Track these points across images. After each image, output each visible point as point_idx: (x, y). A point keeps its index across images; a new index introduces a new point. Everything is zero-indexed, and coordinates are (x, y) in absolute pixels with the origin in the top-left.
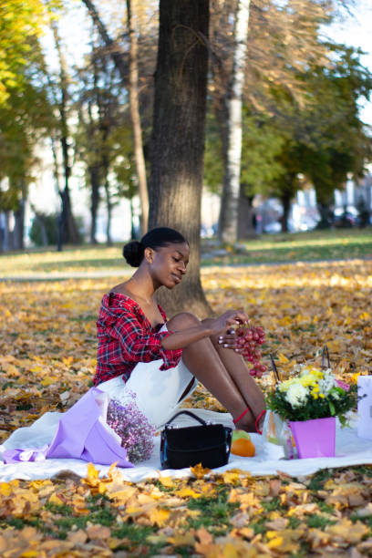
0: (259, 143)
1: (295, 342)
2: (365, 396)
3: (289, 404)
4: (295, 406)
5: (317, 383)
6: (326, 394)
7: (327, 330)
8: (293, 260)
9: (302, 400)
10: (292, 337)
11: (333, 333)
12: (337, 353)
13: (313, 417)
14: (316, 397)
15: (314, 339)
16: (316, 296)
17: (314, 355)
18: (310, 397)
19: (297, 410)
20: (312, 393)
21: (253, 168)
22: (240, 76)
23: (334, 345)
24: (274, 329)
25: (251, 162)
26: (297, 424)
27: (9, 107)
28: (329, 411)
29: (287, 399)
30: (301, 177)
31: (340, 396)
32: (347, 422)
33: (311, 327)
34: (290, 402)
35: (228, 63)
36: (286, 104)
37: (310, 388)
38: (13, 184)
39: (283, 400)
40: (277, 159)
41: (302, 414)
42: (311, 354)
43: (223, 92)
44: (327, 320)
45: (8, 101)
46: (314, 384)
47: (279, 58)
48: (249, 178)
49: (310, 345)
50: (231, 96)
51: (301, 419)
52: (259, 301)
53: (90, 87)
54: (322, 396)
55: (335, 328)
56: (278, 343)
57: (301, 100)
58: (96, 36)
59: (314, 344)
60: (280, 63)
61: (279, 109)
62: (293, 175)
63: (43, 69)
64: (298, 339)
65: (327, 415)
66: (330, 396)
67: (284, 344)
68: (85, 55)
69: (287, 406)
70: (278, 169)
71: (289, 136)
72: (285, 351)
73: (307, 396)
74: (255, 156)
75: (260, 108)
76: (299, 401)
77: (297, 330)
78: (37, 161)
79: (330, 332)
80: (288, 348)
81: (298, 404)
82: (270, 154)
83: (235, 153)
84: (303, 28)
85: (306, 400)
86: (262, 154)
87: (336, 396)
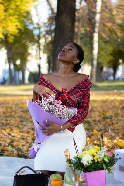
0: (105, 49)
1: (102, 124)
2: (120, 158)
3: (83, 164)
4: (86, 165)
5: (97, 153)
6: (102, 159)
7: (116, 119)
8: (113, 89)
9: (89, 162)
10: (102, 122)
11: (119, 120)
12: (118, 130)
13: (95, 170)
14: (96, 161)
15: (110, 123)
16: (117, 104)
17: (109, 130)
18: (93, 161)
19: (87, 167)
20: (94, 159)
21: (102, 57)
22: (97, 25)
23: (118, 126)
24: (96, 118)
25: (102, 55)
26: (87, 174)
27: (18, 35)
28: (103, 167)
29: (82, 162)
30: (121, 61)
31: (108, 160)
32: (111, 171)
33: (111, 117)
34: (84, 163)
35: (93, 21)
36: (114, 35)
37: (93, 156)
38: (21, 62)
39: (80, 162)
40: (111, 54)
41: (90, 169)
42: (107, 129)
43: (92, 31)
44: (118, 114)
45: (18, 33)
46: (95, 154)
47: (112, 19)
48: (101, 60)
49: (108, 125)
50: (94, 31)
51: (89, 171)
52: (95, 105)
53: (49, 29)
54: (99, 160)
55: (120, 118)
56: (96, 124)
57: (119, 34)
58: (50, 12)
59: (110, 125)
60: (112, 21)
61: (112, 37)
62: (118, 60)
63: (32, 23)
64: (104, 123)
65: (102, 169)
66: (103, 160)
67: (98, 125)
68: (47, 18)
69: (82, 165)
70: (111, 58)
71: (115, 46)
72: (97, 128)
73: (92, 160)
74: (103, 53)
75: (105, 36)
76: (88, 163)
77: (105, 118)
78: (30, 54)
79: (118, 120)
80: (99, 127)
81: (88, 164)
82: (108, 53)
83: (95, 51)
84: (120, 9)
85: (91, 162)
86: (106, 53)
87: (106, 160)
